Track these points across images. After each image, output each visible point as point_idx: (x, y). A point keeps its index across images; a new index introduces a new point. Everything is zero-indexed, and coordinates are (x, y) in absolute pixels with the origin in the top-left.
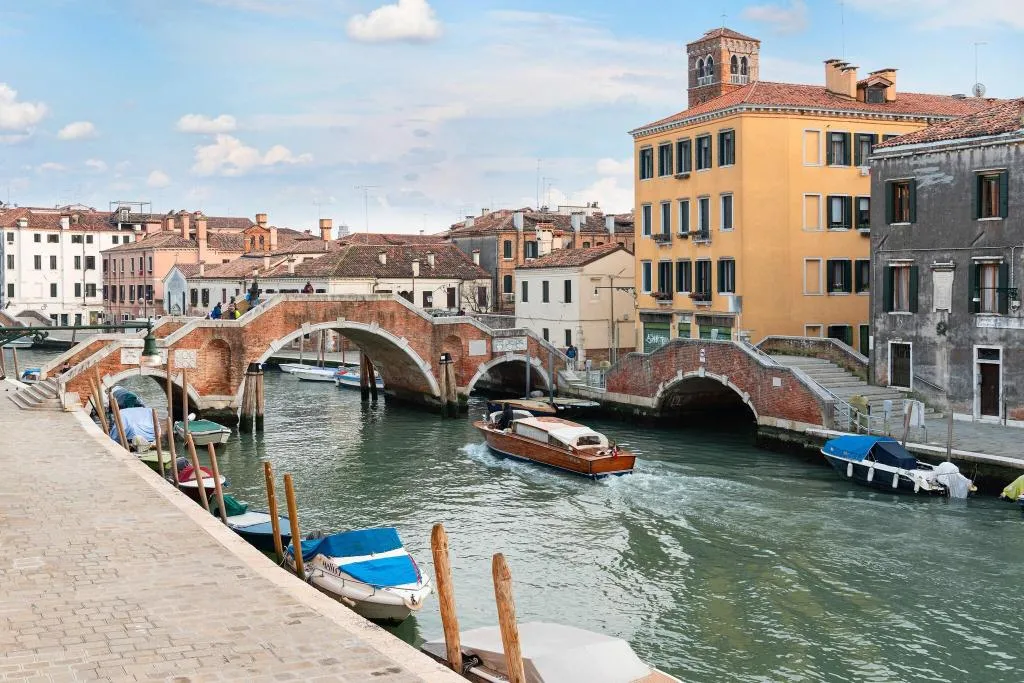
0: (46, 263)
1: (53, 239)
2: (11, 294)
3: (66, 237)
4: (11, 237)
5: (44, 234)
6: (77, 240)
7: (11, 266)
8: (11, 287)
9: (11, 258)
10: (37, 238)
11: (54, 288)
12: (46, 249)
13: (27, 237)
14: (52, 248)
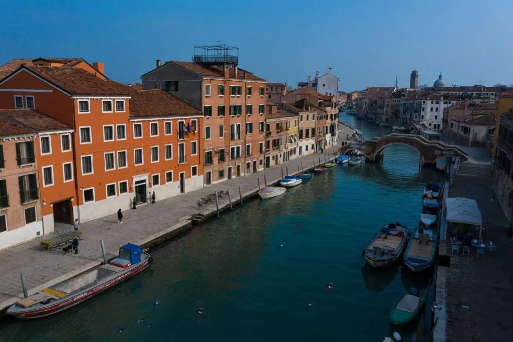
0: (434, 110)
1: (437, 103)
2: (423, 118)
3: (442, 102)
4: (424, 102)
5: (435, 102)
6: (445, 103)
7: (423, 110)
8: (423, 116)
9: (423, 108)
10: (432, 103)
11: (436, 117)
12: (435, 106)
13: (429, 102)
14: (437, 106)
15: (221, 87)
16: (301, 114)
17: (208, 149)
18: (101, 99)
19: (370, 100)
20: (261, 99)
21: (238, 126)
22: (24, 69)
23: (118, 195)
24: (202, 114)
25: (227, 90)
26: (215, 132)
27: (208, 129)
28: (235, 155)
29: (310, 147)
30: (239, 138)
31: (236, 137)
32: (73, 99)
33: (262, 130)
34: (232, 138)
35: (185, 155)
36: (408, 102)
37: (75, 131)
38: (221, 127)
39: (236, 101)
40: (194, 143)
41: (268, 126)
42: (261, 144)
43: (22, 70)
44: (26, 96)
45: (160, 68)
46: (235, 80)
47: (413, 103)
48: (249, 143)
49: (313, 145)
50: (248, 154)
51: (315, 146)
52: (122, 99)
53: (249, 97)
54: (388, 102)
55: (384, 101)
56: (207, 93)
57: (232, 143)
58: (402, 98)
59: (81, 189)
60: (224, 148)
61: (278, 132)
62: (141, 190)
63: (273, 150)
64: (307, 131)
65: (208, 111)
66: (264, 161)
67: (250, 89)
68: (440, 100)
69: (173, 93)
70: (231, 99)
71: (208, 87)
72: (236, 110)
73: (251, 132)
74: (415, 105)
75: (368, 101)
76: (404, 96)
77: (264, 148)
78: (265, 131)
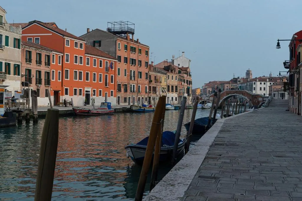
0: (263, 89)
1: (264, 84)
4: (255, 83)
7: (254, 90)
9: (254, 88)
10: (261, 84)
12: (263, 86)
13: (258, 83)
14: (265, 86)
15: (126, 46)
16: (168, 74)
17: (119, 82)
18: (74, 40)
19: (213, 88)
20: (146, 57)
21: (134, 72)
22: (35, 23)
23: (78, 96)
24: (116, 59)
25: (129, 48)
26: (122, 72)
27: (119, 69)
28: (132, 90)
29: (174, 99)
30: (134, 79)
31: (133, 79)
32: (64, 38)
33: (147, 78)
34: (131, 79)
35: (108, 82)
36: (243, 85)
37: (64, 55)
38: (125, 70)
39: (133, 56)
40: (112, 76)
41: (150, 76)
42: (146, 87)
43: (34, 24)
44: (35, 38)
45: (89, 33)
46: (133, 43)
47: (247, 85)
48: (140, 84)
49: (176, 98)
50: (139, 92)
51: (178, 99)
52: (82, 42)
53: (140, 55)
54: (227, 87)
55: (224, 86)
56: (119, 48)
57: (131, 82)
58: (238, 83)
59: (64, 87)
60: (127, 84)
61: (155, 82)
62: (88, 96)
63: (153, 93)
64: (172, 87)
65: (119, 58)
66: (148, 99)
67: (140, 50)
68: (266, 81)
69: (98, 48)
70: (131, 54)
71: (119, 44)
72: (133, 61)
73: (141, 77)
74: (248, 86)
75: (211, 90)
76: (239, 81)
77: (148, 90)
78: (148, 79)
